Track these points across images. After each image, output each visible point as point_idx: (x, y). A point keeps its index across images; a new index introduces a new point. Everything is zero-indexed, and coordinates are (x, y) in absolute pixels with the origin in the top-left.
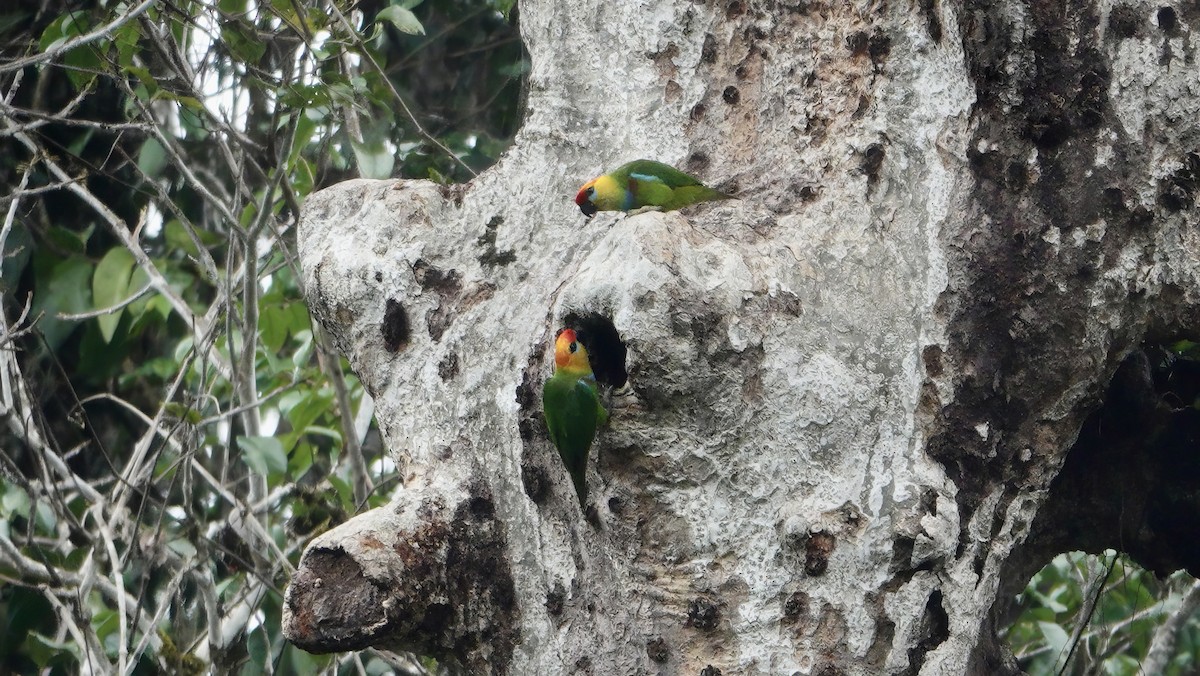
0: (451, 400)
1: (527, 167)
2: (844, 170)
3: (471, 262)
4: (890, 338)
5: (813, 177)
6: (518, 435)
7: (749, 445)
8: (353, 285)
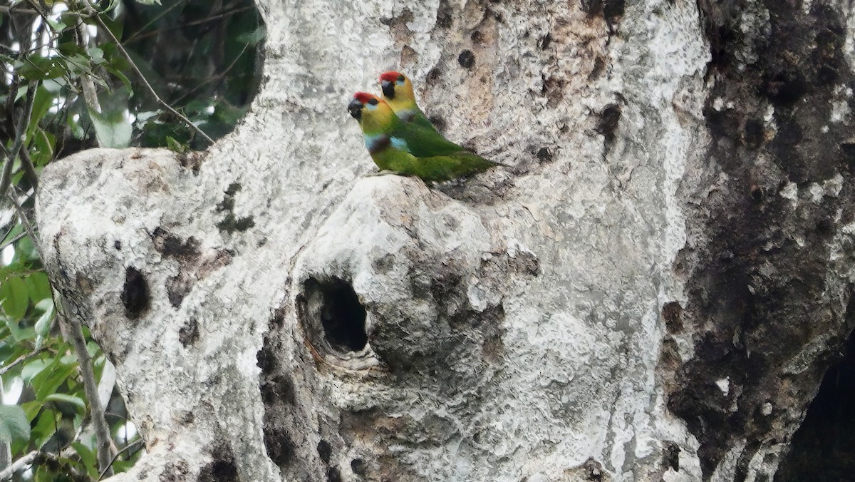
0: (192, 365)
1: (264, 134)
2: (581, 131)
3: (210, 229)
4: (629, 296)
5: (549, 137)
6: (259, 399)
7: (491, 404)
8: (92, 254)
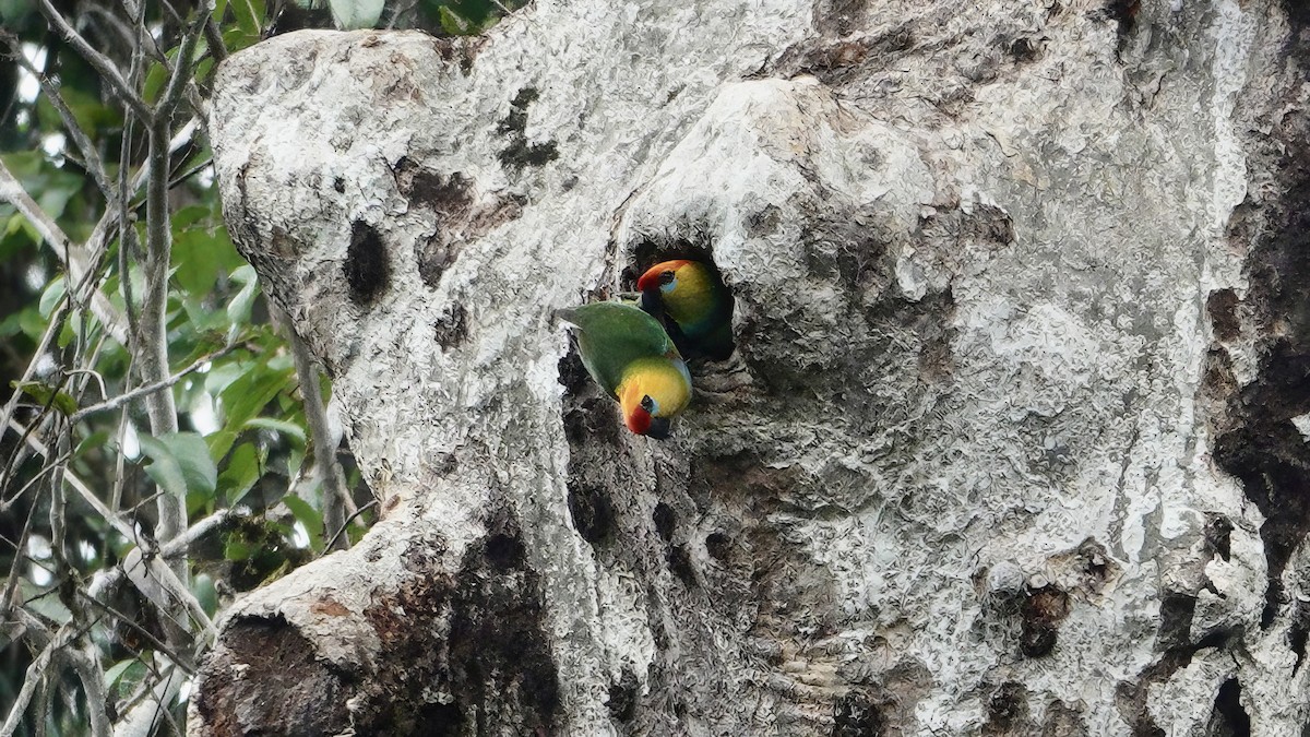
0: (455, 380)
1: (575, 10)
2: (1081, 12)
3: (487, 160)
4: (1155, 279)
5: (1031, 23)
6: (562, 435)
7: (931, 449)
8: (298, 199)
